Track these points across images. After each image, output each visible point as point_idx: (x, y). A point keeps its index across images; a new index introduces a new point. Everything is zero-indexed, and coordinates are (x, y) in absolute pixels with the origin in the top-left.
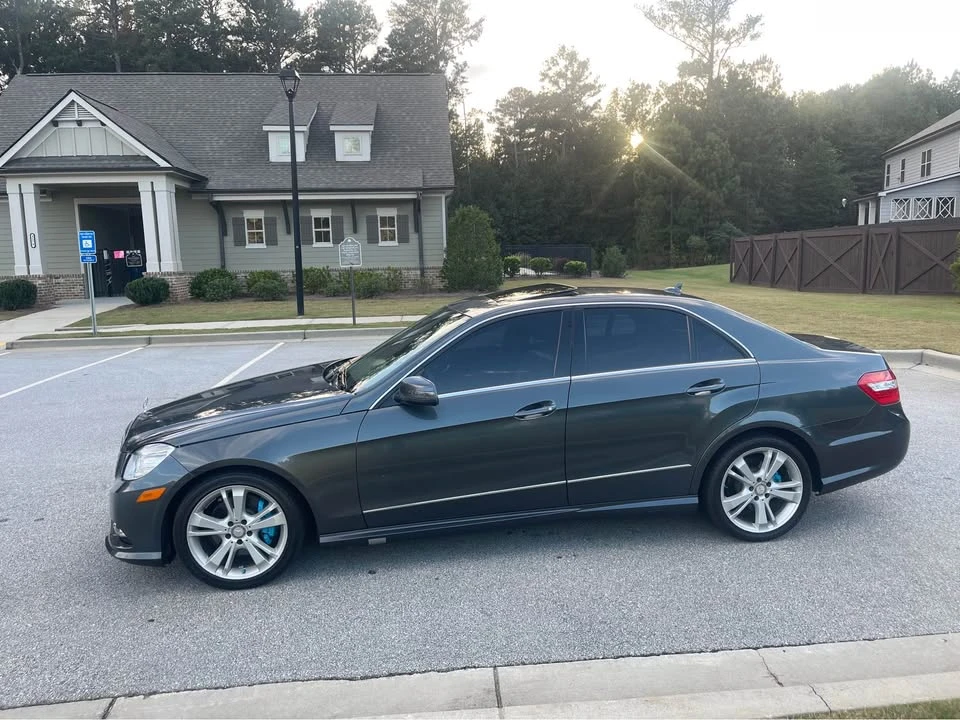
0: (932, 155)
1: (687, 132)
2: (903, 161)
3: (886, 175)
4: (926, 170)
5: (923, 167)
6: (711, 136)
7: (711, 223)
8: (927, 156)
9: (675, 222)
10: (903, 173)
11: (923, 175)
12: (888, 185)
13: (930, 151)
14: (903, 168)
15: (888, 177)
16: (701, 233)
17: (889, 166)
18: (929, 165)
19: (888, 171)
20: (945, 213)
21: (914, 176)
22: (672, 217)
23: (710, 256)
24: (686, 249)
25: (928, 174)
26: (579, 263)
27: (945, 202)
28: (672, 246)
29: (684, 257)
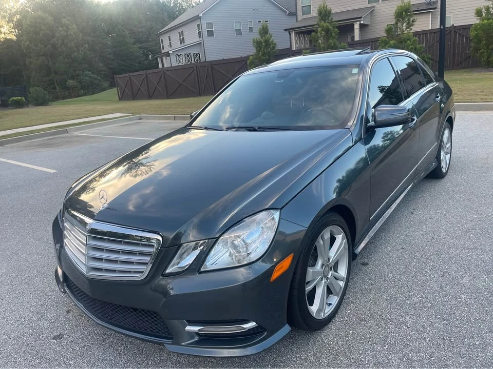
0: (184, 33)
1: (50, 18)
2: (169, 37)
3: (161, 44)
4: (182, 41)
5: (180, 39)
6: (64, 21)
7: (77, 72)
8: (181, 34)
9: (56, 73)
10: (170, 43)
11: (181, 43)
12: (163, 49)
13: (182, 32)
14: (170, 40)
15: (163, 45)
16: (73, 78)
17: (162, 40)
18: (183, 38)
19: (162, 42)
20: (197, 60)
21: (176, 44)
22: (52, 69)
23: (82, 91)
24: (66, 88)
25: (184, 42)
26: (20, 98)
27: (197, 55)
28: (57, 88)
29: (67, 93)
